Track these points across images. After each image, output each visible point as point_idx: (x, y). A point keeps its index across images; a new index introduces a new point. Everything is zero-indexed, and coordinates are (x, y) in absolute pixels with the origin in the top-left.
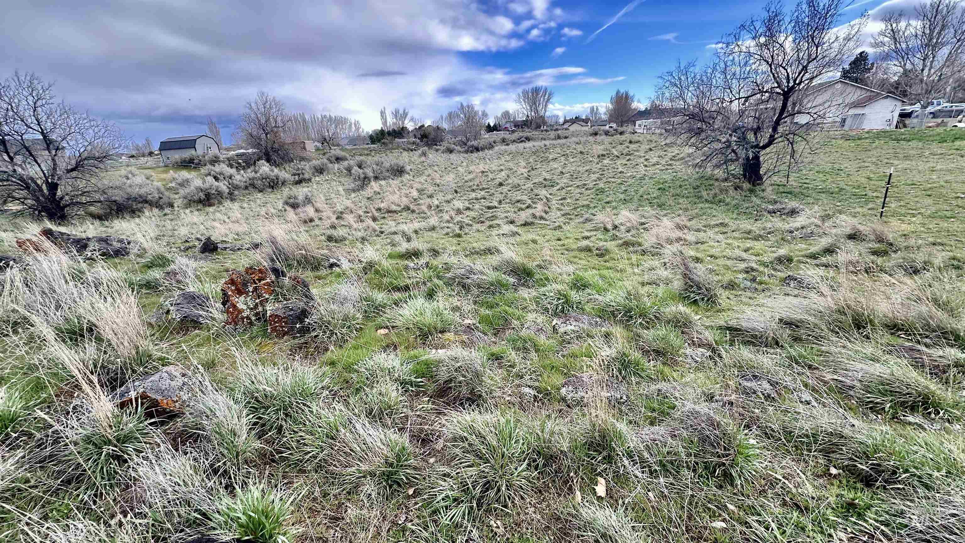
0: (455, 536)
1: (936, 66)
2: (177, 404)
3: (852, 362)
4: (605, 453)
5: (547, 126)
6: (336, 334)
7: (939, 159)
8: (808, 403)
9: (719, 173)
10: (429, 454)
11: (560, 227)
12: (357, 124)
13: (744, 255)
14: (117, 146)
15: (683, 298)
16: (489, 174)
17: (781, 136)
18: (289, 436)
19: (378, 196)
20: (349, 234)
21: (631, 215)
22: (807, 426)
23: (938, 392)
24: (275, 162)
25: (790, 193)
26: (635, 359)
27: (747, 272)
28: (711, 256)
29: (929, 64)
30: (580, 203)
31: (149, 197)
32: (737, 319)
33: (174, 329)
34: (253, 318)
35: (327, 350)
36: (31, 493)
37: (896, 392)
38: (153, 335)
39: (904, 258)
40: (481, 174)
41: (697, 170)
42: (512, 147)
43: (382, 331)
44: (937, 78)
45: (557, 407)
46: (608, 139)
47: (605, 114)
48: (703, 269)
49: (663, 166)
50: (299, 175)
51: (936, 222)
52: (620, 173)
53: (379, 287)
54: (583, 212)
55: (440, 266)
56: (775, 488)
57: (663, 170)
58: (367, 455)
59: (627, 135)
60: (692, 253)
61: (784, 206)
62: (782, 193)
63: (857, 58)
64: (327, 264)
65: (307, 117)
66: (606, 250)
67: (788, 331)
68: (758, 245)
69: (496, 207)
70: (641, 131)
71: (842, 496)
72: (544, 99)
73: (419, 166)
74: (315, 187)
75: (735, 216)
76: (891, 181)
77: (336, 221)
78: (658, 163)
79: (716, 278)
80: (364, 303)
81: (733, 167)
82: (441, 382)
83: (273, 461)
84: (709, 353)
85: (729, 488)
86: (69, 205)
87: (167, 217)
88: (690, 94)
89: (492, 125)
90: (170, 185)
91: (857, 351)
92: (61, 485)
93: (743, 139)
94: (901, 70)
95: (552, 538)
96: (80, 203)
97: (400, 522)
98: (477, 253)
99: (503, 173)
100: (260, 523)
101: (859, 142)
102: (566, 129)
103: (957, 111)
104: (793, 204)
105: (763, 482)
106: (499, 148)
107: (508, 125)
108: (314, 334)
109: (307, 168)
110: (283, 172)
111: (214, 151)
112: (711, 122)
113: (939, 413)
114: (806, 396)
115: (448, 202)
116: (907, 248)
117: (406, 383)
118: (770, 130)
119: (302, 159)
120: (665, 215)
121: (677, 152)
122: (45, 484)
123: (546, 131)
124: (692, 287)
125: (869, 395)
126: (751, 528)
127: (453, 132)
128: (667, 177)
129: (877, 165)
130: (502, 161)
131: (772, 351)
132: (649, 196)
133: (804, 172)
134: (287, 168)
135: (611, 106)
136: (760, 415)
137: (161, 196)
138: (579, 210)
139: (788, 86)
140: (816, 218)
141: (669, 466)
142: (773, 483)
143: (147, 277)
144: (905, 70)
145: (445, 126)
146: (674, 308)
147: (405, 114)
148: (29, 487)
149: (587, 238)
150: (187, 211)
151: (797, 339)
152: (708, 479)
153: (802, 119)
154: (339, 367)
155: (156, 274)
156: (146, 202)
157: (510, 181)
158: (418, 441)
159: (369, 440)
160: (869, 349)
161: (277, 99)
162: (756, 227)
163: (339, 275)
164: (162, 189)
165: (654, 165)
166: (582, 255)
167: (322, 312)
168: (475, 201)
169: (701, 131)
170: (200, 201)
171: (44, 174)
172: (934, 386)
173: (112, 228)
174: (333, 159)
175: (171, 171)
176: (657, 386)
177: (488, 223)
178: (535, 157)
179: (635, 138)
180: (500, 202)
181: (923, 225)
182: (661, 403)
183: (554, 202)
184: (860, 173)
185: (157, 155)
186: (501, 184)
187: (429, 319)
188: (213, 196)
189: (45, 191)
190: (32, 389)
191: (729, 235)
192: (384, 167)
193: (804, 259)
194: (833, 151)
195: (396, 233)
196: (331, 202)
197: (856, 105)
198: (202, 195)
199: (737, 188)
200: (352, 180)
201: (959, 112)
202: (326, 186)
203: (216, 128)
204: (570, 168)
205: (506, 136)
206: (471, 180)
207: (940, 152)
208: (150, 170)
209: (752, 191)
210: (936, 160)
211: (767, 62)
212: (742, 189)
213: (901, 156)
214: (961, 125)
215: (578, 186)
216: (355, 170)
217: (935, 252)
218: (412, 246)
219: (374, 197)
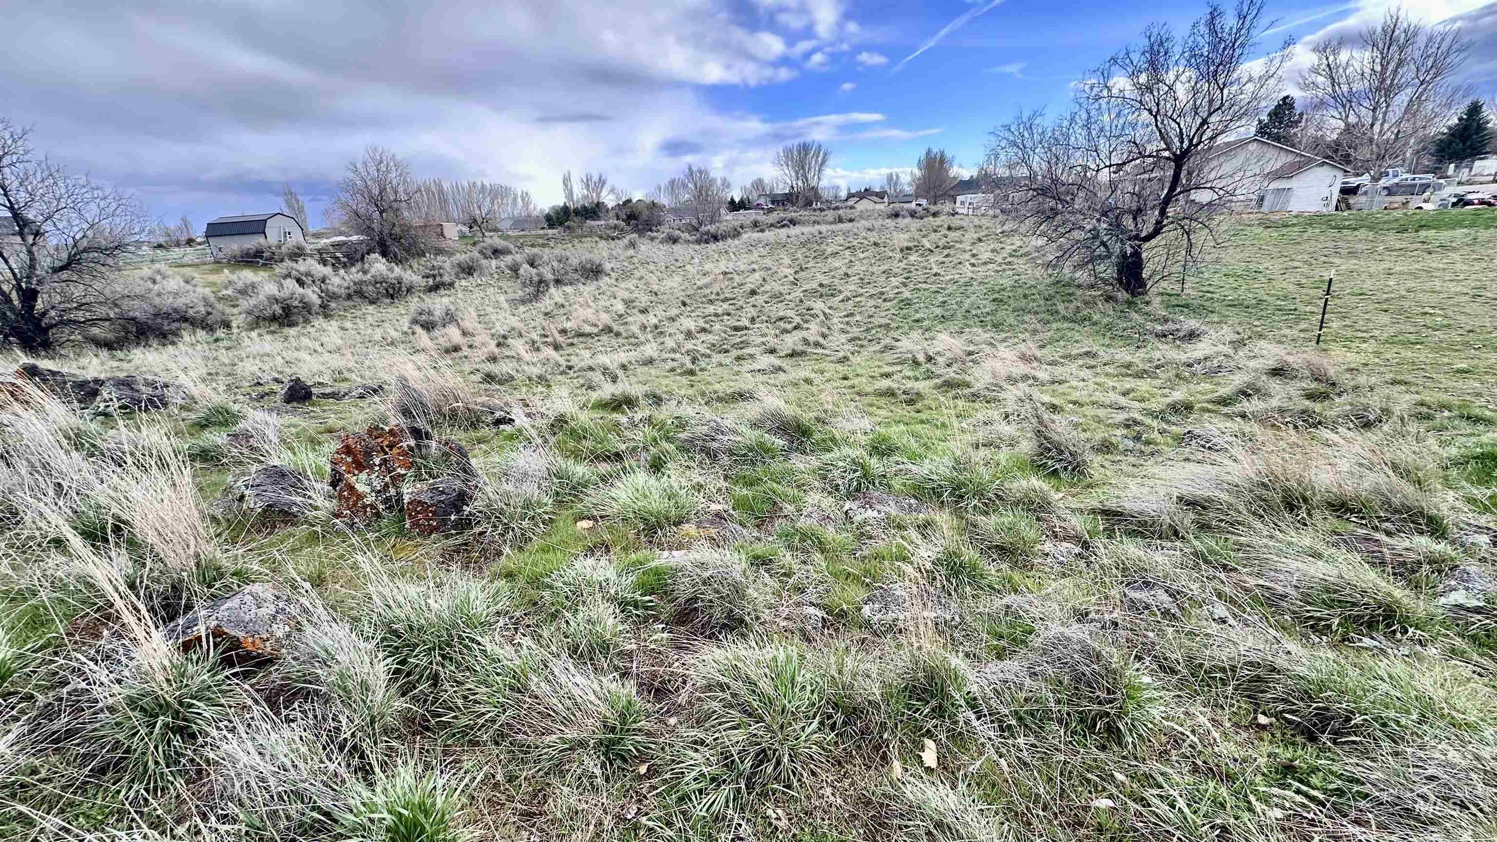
0: (714, 833)
1: (1392, 118)
2: (268, 644)
3: (1284, 560)
4: (934, 703)
5: (822, 203)
6: (513, 530)
7: (1398, 256)
8: (1223, 621)
9: (1082, 276)
10: (668, 711)
11: (846, 358)
12: (525, 196)
13: (1123, 401)
14: (137, 230)
15: (1037, 466)
16: (736, 277)
17: (1172, 223)
18: (451, 691)
19: (562, 311)
20: (517, 371)
21: (953, 340)
22: (1224, 656)
23: (1405, 601)
24: (395, 256)
25: (1187, 306)
26: (970, 559)
27: (1128, 426)
28: (1075, 403)
29: (1381, 116)
30: (877, 321)
31: (191, 312)
32: (1118, 497)
33: (252, 526)
34: (381, 507)
35: (499, 554)
36: (41, 791)
37: (1347, 602)
38: (219, 535)
39: (1351, 404)
40: (721, 277)
41: (1050, 271)
42: (769, 235)
43: (585, 524)
44: (1393, 137)
45: (858, 634)
46: (915, 224)
47: (910, 184)
48: (1064, 423)
49: (1000, 265)
50: (434, 276)
51: (1395, 350)
52: (935, 275)
53: (577, 455)
54: (880, 336)
55: (669, 422)
56: (1181, 748)
57: (998, 271)
58: (574, 715)
59: (943, 218)
60: (1046, 398)
61: (1178, 327)
62: (1174, 306)
63: (1279, 105)
64: (489, 419)
65: (446, 185)
66: (918, 394)
67: (1192, 516)
68: (1144, 386)
69: (746, 328)
70: (965, 211)
71: (1276, 755)
72: (816, 162)
73: (626, 264)
74: (460, 295)
75: (1107, 341)
76: (1332, 288)
77: (497, 351)
78: (991, 261)
79: (1083, 436)
80: (555, 480)
81: (1102, 268)
82: (681, 600)
83: (427, 729)
84: (1078, 550)
85: (1116, 748)
86: (55, 325)
87: (221, 344)
88: (1037, 158)
89: (737, 200)
90: (224, 292)
91: (1290, 544)
92: (89, 776)
93: (1117, 225)
94: (1342, 125)
95: (861, 831)
96: (75, 322)
97: (629, 817)
98: (720, 399)
99: (757, 275)
100: (416, 824)
101: (1284, 231)
102: (852, 208)
103: (1422, 185)
104: (1192, 323)
105: (1164, 739)
106: (749, 236)
107: (762, 201)
108: (477, 530)
109: (447, 265)
110: (409, 272)
111: (296, 238)
112: (1068, 199)
113: (1407, 631)
114: (1221, 610)
115: (672, 319)
116: (1356, 388)
117: (627, 604)
118: (1157, 213)
119: (439, 251)
120: (1004, 340)
121: (1019, 243)
122: (63, 776)
123: (822, 210)
124: (1050, 450)
125: (1309, 608)
126: (1150, 806)
127: (675, 211)
128: (1007, 282)
129: (1311, 265)
130: (755, 256)
131: (1169, 544)
132: (979, 312)
133: (1206, 275)
134: (415, 266)
135: (918, 173)
136: (1157, 640)
137: (210, 310)
138: (874, 332)
139: (1182, 147)
140: (1224, 344)
141: (1028, 720)
142: (1177, 741)
143: (202, 444)
144: (1347, 125)
145: (664, 200)
146: (1024, 483)
147: (602, 182)
148: (38, 780)
149: (887, 375)
150: (254, 334)
151: (1204, 527)
152: (1085, 736)
153: (1203, 196)
154: (521, 582)
155: (216, 438)
156: (185, 319)
157: (767, 287)
158: (650, 693)
159: (576, 692)
160: (1306, 540)
161: (399, 158)
162: (1138, 358)
163: (511, 437)
164: (212, 299)
165: (985, 263)
166: (882, 401)
167: (491, 494)
168: (713, 318)
169: (1055, 212)
170: (274, 318)
171: (14, 274)
172: (1400, 593)
173: (130, 361)
174: (489, 252)
175: (226, 271)
176: (1004, 602)
177: (734, 353)
178: (804, 250)
179: (956, 222)
180: (753, 320)
181: (1377, 354)
182: (1011, 626)
183: (835, 320)
184: (1286, 276)
185: (200, 244)
186: (753, 293)
187: (657, 503)
188: (296, 310)
189: (16, 303)
190: (26, 625)
191: (1098, 370)
192: (571, 266)
193: (1210, 406)
194: (1248, 243)
195: (591, 369)
196: (487, 319)
197: (1277, 175)
198: (277, 309)
199: (1109, 298)
200: (520, 286)
201: (1425, 187)
202: (478, 294)
203: (297, 201)
204: (858, 267)
205: (759, 218)
206: (706, 286)
207: (1398, 246)
208: (190, 269)
209: (1130, 304)
210: (1393, 259)
211: (1150, 111)
212: (1116, 301)
213: (1344, 252)
214: (1427, 207)
215: (871, 296)
216: (525, 269)
217: (1396, 395)
218: (621, 390)
219: (555, 312)
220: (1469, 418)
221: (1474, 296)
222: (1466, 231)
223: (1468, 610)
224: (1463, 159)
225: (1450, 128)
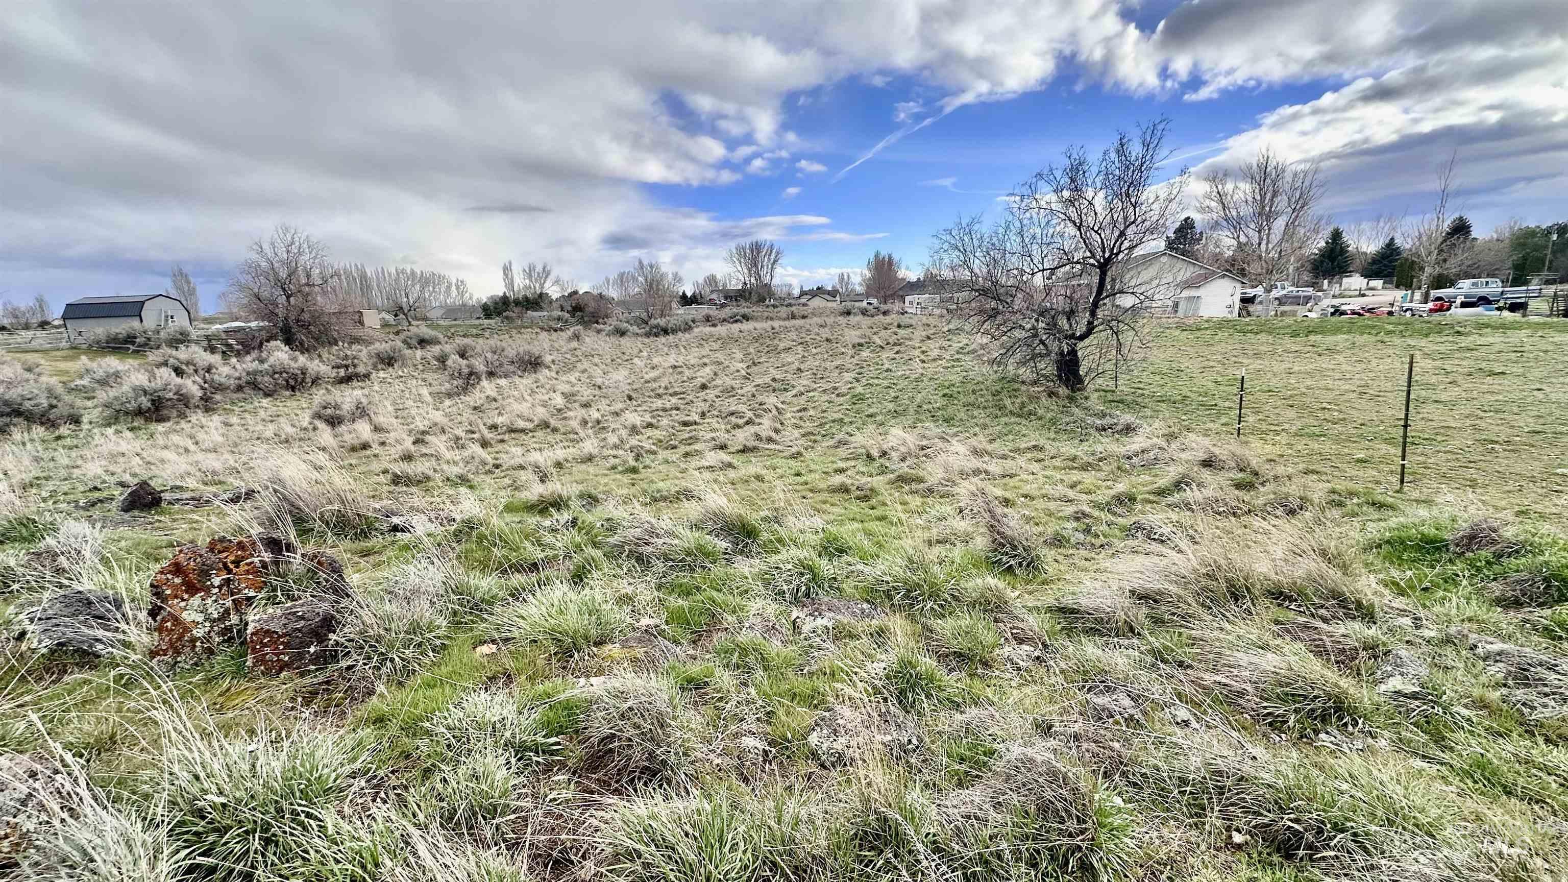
1: (1274, 239)
3: (1236, 654)
4: (888, 852)
5: (775, 299)
6: (392, 660)
7: (1294, 358)
8: (1187, 725)
9: (1026, 373)
11: (799, 454)
12: (460, 285)
13: (1071, 494)
15: (992, 563)
16: (685, 370)
17: (1102, 324)
19: (494, 405)
20: (435, 470)
21: (906, 435)
23: (1351, 691)
24: (302, 344)
25: (1121, 402)
26: (927, 670)
27: (1077, 519)
28: (1026, 496)
29: (1265, 237)
30: (829, 416)
31: (28, 405)
32: (1073, 593)
33: (30, 672)
34: (217, 639)
35: (370, 693)
37: (1300, 695)
39: (1275, 493)
40: (671, 370)
41: (995, 368)
42: (721, 330)
43: (485, 649)
44: (1277, 255)
45: (804, 769)
46: (866, 321)
47: (860, 284)
48: (1017, 516)
49: (948, 361)
50: (347, 367)
51: (1304, 442)
52: (887, 371)
53: (484, 567)
54: (834, 431)
55: (599, 524)
57: (947, 368)
59: (893, 316)
60: (999, 492)
61: (1115, 421)
62: (1110, 401)
63: (1182, 225)
64: (385, 527)
65: (369, 271)
66: (872, 490)
67: (1145, 610)
68: (1089, 478)
69: (696, 423)
70: (913, 311)
72: (769, 260)
73: (568, 356)
74: (376, 388)
75: (1052, 435)
76: (1245, 386)
77: (412, 448)
78: (940, 358)
79: (1037, 530)
80: (453, 597)
81: (1043, 365)
82: (595, 740)
84: (1036, 652)
87: (61, 442)
88: (977, 261)
89: (689, 294)
90: (79, 382)
91: (1239, 636)
93: (1053, 326)
94: (1235, 243)
98: (664, 499)
99: (707, 370)
101: (1199, 334)
102: (804, 305)
103: (1305, 297)
104: (1127, 418)
105: (1140, 872)
106: (701, 330)
107: (714, 296)
108: (344, 664)
109: (364, 355)
110: (317, 361)
111: (181, 321)
112: (1009, 301)
113: (1357, 723)
114: (1183, 713)
115: (616, 414)
116: (1276, 478)
117: (527, 749)
118: (1088, 315)
119: (355, 340)
120: (956, 435)
121: (965, 341)
123: (774, 306)
124: (1004, 546)
125: (1265, 704)
127: (621, 303)
128: (956, 378)
129: (1224, 365)
130: (706, 350)
131: (1126, 642)
132: (930, 406)
133: (1136, 373)
134: (325, 355)
135: (868, 275)
136: (1123, 752)
137: (55, 402)
138: (827, 426)
139: (1104, 256)
140: (1158, 437)
142: (1155, 872)
144: (1239, 243)
145: (613, 293)
146: (980, 582)
147: (546, 273)
149: (841, 471)
150: (110, 431)
151: (1158, 621)
152: (1057, 878)
153: (1127, 301)
154: (394, 727)
155: (9, 557)
156: (18, 413)
157: (718, 382)
158: (546, 867)
160: (1254, 631)
161: (314, 240)
162: (1081, 451)
163: (406, 548)
164: (60, 390)
165: (934, 360)
166: (836, 498)
167: (365, 618)
168: (661, 413)
169: (996, 312)
170: (139, 412)
172: (1345, 682)
174: (414, 342)
175: (83, 357)
176: (965, 716)
177: (683, 449)
178: (757, 345)
179: (905, 320)
180: (703, 415)
181: (1290, 445)
182: (973, 746)
183: (789, 415)
184: (1204, 375)
185: (56, 327)
186: (704, 387)
187: (573, 621)
188: (169, 403)
191: (1046, 463)
192: (507, 357)
193: (1151, 497)
194: (1168, 344)
195: (522, 467)
196: (405, 414)
197: (1189, 284)
198: (145, 402)
199: (1051, 394)
200: (448, 378)
201: (1308, 299)
202: (398, 386)
203: (189, 283)
204: (811, 363)
205: (711, 313)
206: (655, 380)
207: (1294, 349)
208: (35, 355)
209: (1071, 399)
210: (1291, 360)
211: (1074, 223)
212: (1058, 397)
213: (1251, 353)
214: (1312, 315)
215: (824, 391)
216: (454, 360)
217: (1310, 484)
218: (550, 490)
219: (486, 406)
220: (1374, 504)
221: (1360, 393)
222: (1345, 336)
223: (1405, 696)
224: (1334, 276)
225: (1320, 250)
